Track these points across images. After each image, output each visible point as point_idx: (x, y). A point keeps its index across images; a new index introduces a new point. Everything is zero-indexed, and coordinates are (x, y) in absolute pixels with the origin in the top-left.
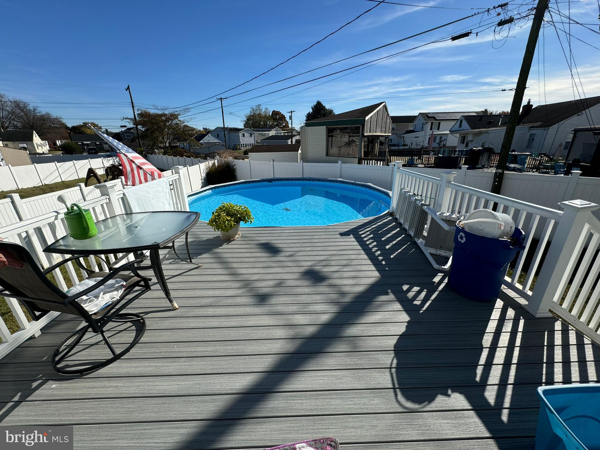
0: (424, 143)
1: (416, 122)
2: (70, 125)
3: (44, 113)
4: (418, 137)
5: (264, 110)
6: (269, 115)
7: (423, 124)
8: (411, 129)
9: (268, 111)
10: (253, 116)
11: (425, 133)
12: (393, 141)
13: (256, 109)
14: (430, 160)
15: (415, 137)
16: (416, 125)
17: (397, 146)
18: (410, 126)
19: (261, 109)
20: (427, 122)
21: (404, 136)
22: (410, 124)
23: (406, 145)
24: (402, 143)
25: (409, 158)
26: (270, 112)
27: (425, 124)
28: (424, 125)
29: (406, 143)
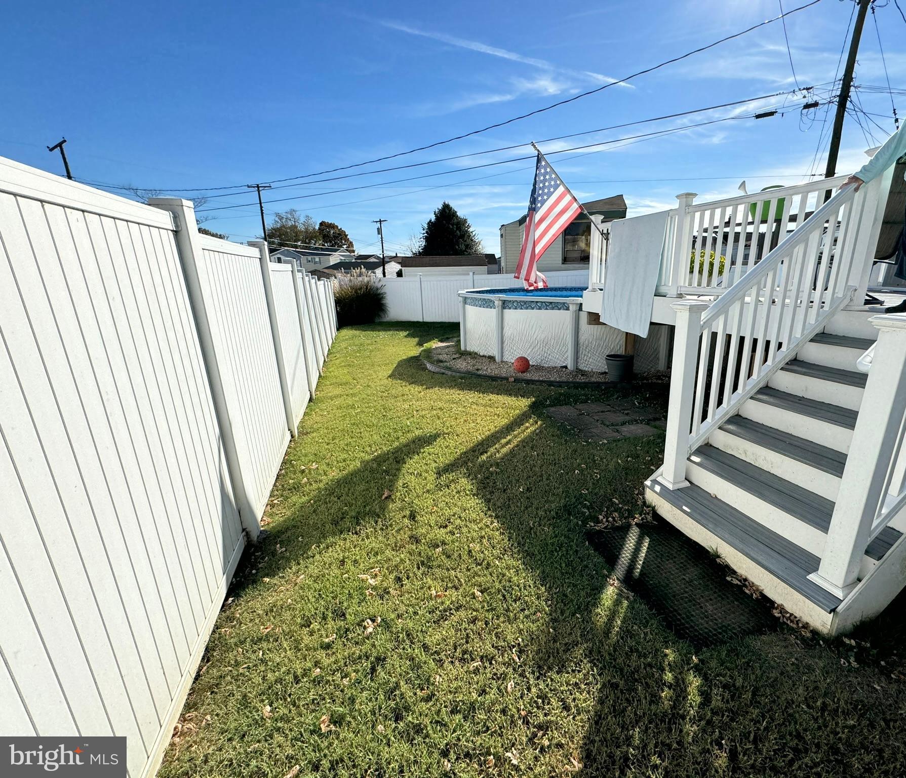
5: (302, 220)
6: (314, 229)
9: (310, 222)
13: (288, 218)
19: (297, 218)
26: (315, 223)
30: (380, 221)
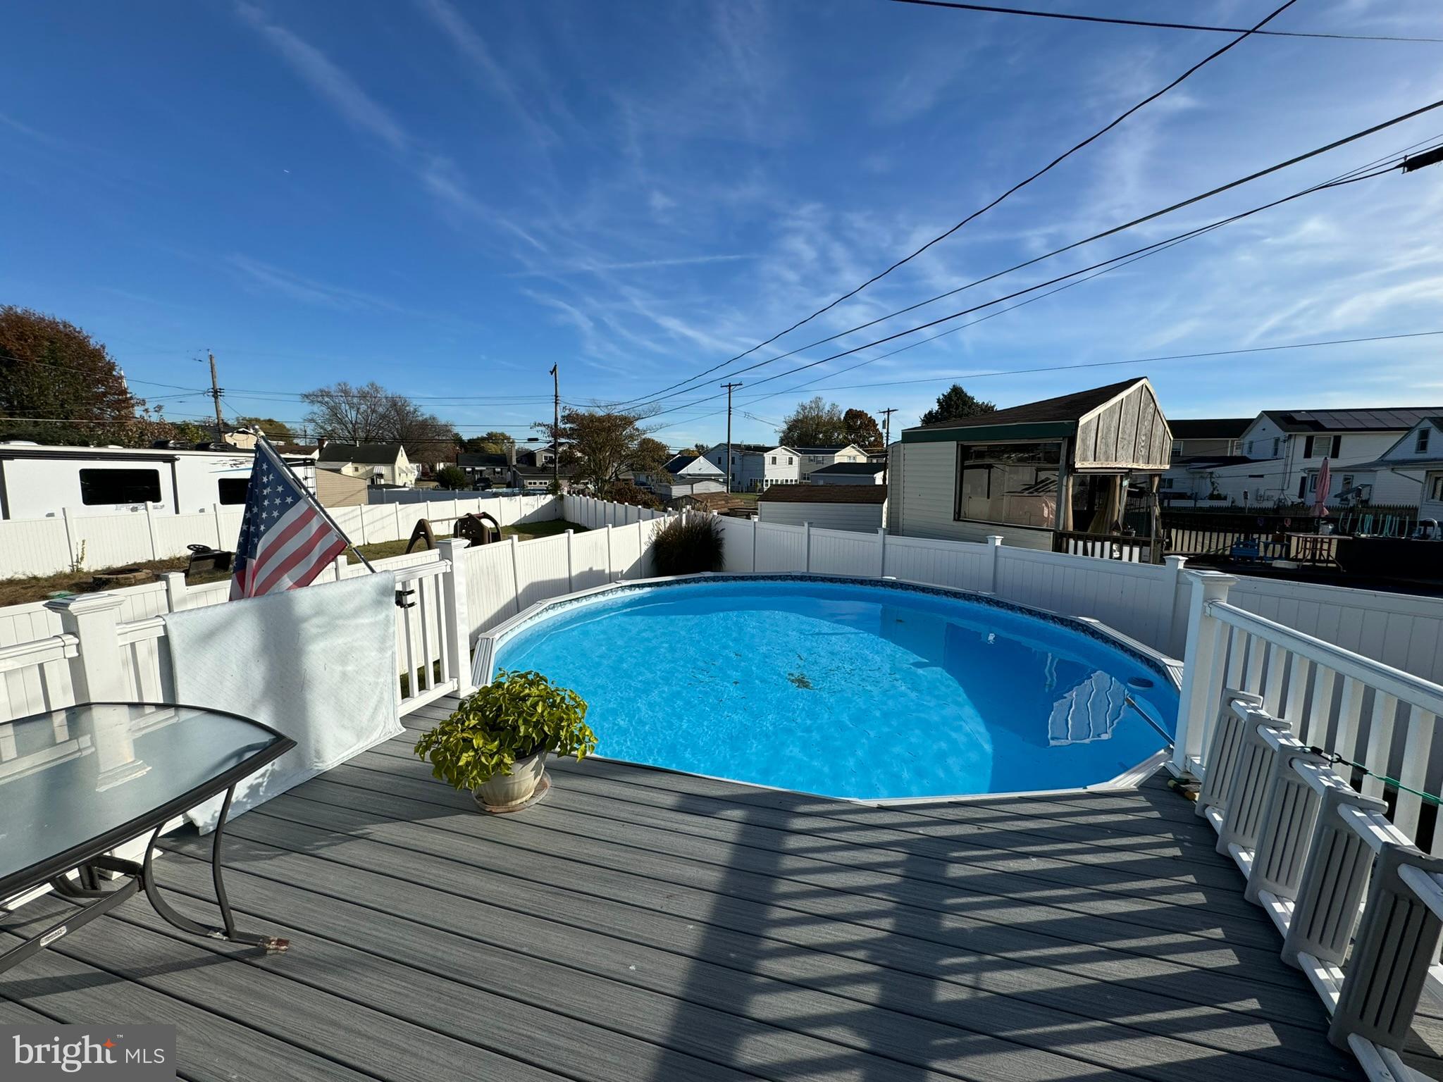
0: (1285, 492)
1: (1251, 436)
2: (465, 437)
3: (427, 416)
4: (1262, 476)
5: (827, 408)
6: (840, 419)
7: (1277, 440)
8: (1237, 453)
9: (836, 411)
10: (801, 421)
11: (1286, 465)
12: (1174, 485)
13: (811, 408)
14: (1321, 549)
15: (1250, 476)
16: (1251, 443)
17: (1190, 498)
18: (1232, 447)
19: (821, 408)
20: (1290, 436)
21: (1211, 473)
22: (1233, 442)
23: (1219, 497)
24: (1207, 489)
25: (1239, 538)
26: (840, 413)
27: (1285, 441)
28: (1281, 444)
29: (1223, 492)
30: (889, 411)
